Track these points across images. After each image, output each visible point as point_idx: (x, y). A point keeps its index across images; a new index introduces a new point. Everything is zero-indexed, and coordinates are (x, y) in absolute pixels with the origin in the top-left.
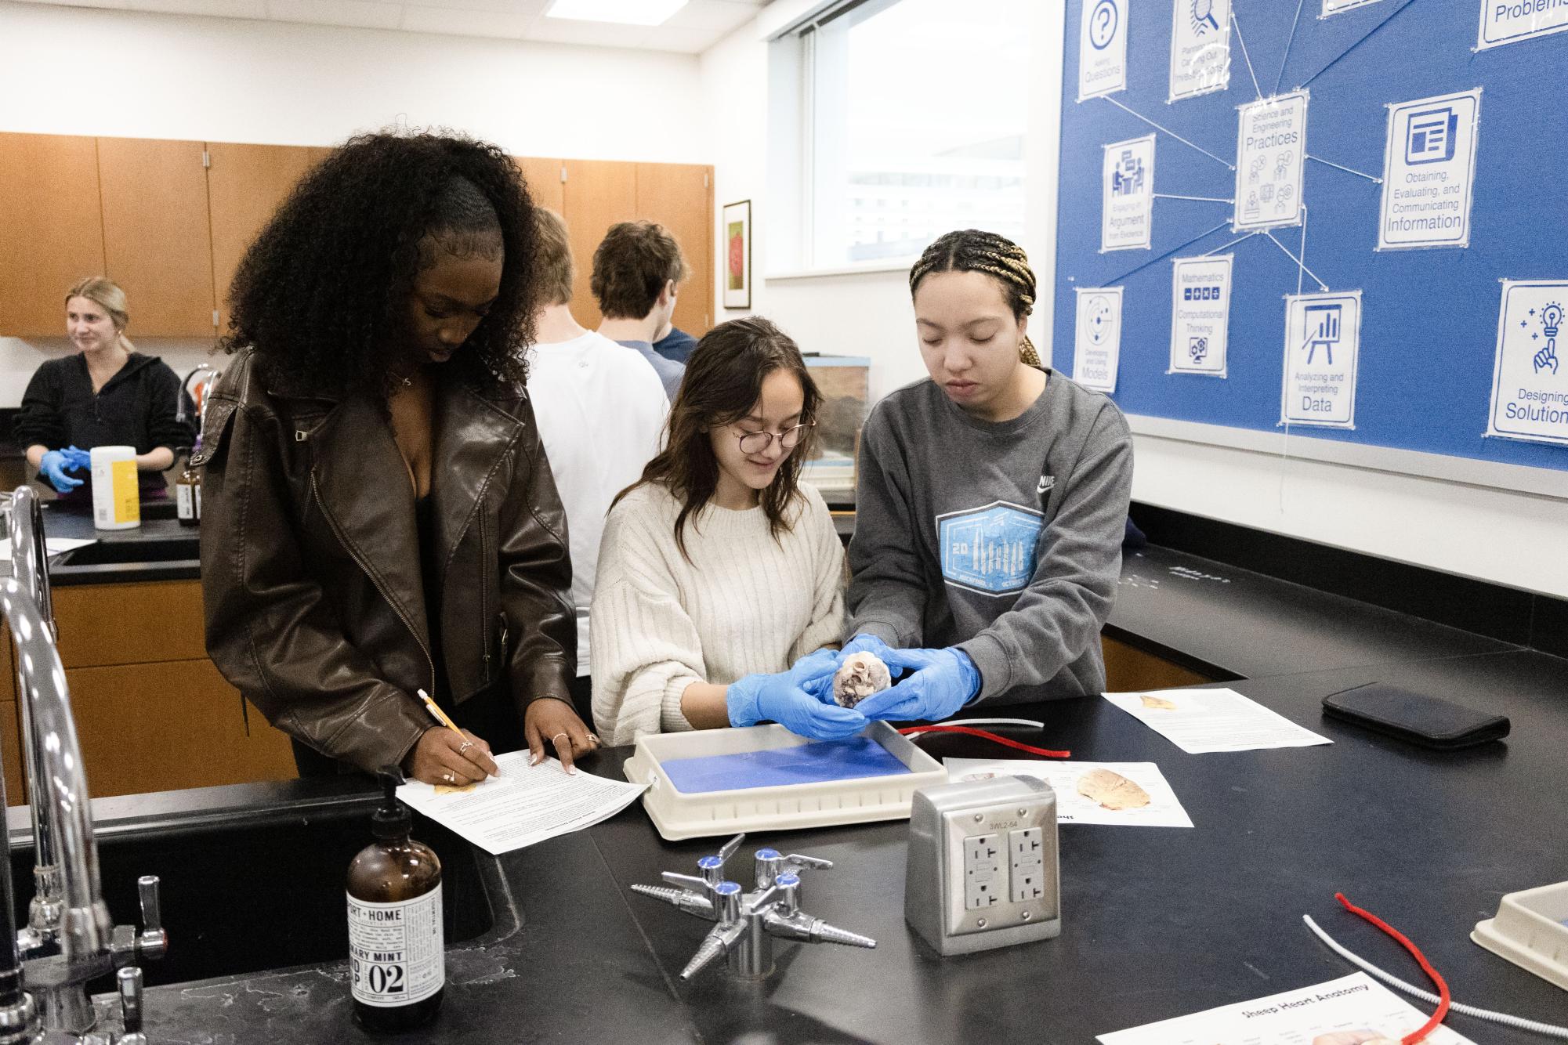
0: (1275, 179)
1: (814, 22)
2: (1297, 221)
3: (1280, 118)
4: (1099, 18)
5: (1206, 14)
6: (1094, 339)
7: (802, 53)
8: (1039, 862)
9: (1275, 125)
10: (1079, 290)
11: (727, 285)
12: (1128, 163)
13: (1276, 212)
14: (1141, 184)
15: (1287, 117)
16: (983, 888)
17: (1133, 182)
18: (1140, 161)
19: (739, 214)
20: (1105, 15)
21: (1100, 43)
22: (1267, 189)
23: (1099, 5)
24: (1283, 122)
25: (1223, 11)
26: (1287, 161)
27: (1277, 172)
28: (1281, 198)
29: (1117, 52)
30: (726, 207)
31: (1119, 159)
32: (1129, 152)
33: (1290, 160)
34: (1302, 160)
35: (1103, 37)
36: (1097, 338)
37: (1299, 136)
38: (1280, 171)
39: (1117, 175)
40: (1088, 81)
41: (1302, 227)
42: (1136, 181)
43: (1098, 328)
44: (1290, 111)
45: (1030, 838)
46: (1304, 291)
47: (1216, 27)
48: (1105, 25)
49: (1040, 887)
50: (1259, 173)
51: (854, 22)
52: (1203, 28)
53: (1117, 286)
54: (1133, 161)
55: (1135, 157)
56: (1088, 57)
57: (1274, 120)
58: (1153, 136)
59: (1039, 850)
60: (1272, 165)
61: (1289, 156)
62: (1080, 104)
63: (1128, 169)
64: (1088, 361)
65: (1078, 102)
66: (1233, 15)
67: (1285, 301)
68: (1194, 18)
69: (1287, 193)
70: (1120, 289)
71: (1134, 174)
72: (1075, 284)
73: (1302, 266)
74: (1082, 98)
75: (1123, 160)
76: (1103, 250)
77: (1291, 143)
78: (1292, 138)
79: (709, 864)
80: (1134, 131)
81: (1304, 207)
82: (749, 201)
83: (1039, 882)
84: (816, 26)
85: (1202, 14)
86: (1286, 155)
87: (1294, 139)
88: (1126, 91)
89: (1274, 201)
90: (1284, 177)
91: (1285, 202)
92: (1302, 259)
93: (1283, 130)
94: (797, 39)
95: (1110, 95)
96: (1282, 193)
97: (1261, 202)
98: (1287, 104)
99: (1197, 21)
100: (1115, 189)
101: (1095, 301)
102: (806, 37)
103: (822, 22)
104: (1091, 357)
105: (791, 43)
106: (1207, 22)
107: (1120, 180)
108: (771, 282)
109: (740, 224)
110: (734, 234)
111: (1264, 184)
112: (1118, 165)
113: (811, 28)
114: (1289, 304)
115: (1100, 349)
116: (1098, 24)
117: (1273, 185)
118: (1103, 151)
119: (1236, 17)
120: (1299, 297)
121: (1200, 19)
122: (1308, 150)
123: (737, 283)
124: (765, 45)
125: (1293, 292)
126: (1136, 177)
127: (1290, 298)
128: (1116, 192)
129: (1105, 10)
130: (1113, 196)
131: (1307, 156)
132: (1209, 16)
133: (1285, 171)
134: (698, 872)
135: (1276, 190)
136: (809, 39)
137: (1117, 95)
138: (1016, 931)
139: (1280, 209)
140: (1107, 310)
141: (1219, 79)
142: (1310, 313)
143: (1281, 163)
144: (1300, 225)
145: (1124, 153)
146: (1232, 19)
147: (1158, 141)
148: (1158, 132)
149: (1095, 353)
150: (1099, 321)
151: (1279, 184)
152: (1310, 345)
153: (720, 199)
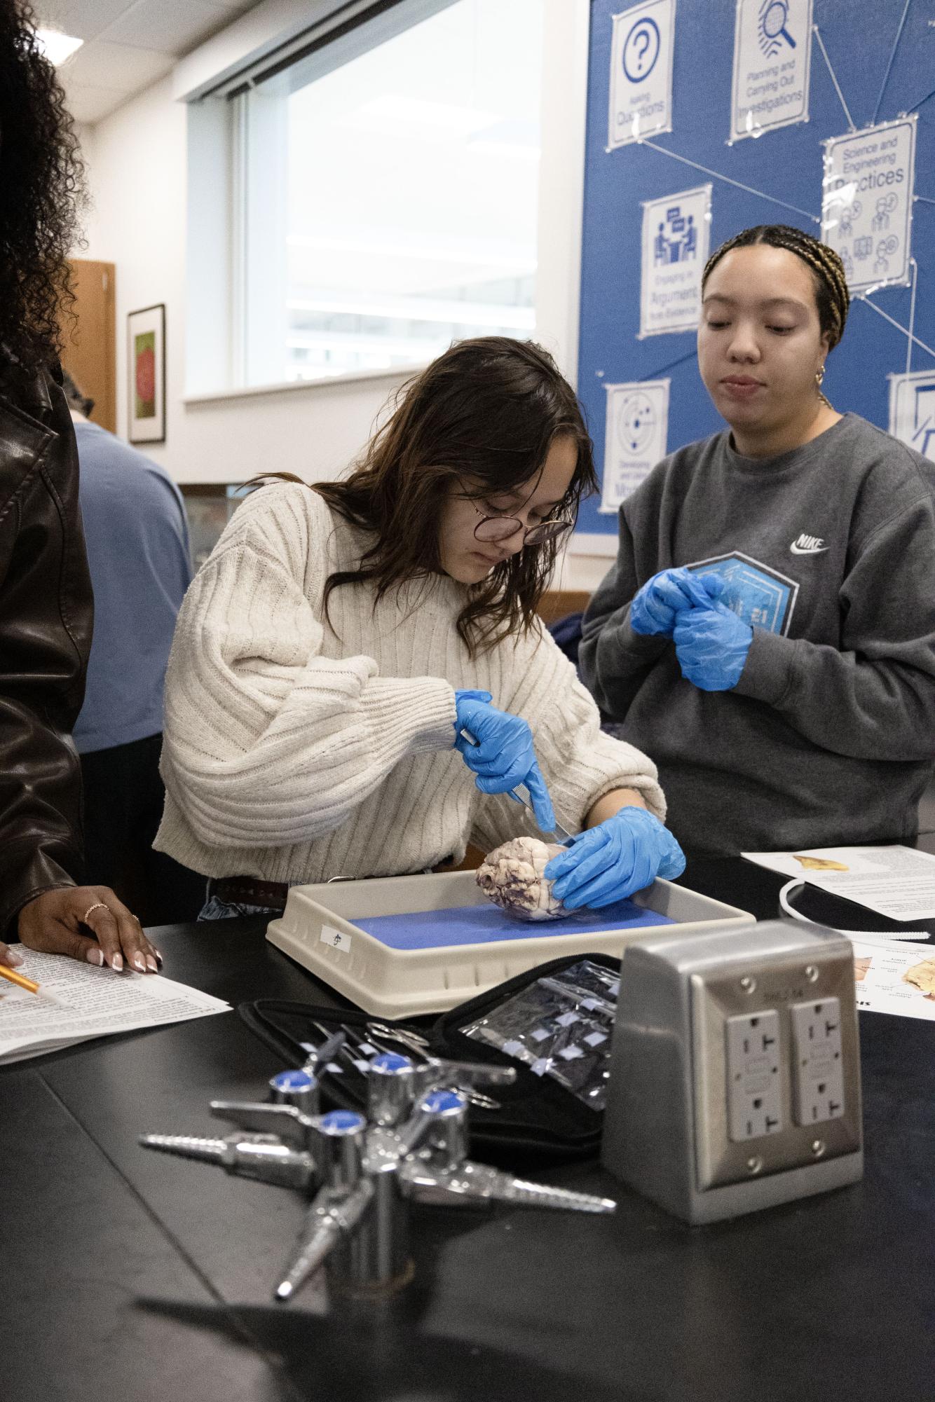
0: (873, 229)
1: (248, 77)
2: (905, 281)
3: (879, 153)
4: (635, 43)
5: (778, 29)
6: (629, 447)
7: (231, 125)
8: (837, 1056)
9: (875, 162)
10: (610, 387)
11: (134, 413)
12: (675, 222)
13: (875, 271)
14: (693, 249)
15: (889, 151)
16: (757, 1104)
17: (681, 247)
18: (691, 220)
19: (151, 322)
20: (642, 39)
21: (636, 74)
22: (863, 243)
23: (634, 28)
24: (884, 158)
25: (801, 25)
26: (889, 206)
27: (877, 220)
28: (881, 254)
29: (660, 85)
30: (131, 314)
31: (663, 219)
32: (677, 209)
33: (894, 204)
34: (911, 204)
35: (640, 67)
36: (634, 445)
37: (905, 174)
38: (881, 219)
39: (660, 240)
40: (621, 124)
41: (911, 287)
42: (686, 245)
43: (636, 433)
44: (893, 143)
45: (823, 1016)
46: (915, 368)
47: (793, 44)
48: (643, 51)
49: (839, 1099)
50: (853, 223)
51: (296, 85)
52: (775, 47)
53: (661, 378)
54: (682, 220)
55: (684, 214)
56: (620, 92)
57: (872, 156)
58: (708, 188)
59: (836, 1035)
60: (869, 212)
61: (892, 200)
62: (611, 154)
63: (675, 230)
64: (624, 476)
65: (608, 150)
66: (816, 28)
67: (889, 382)
68: (763, 35)
69: (890, 246)
70: (666, 383)
71: (684, 237)
72: (606, 379)
73: (910, 335)
74: (612, 146)
75: (669, 219)
76: (643, 335)
77: (895, 182)
78: (896, 177)
79: (293, 1084)
80: (685, 181)
81: (913, 262)
82: (163, 306)
83: (836, 1092)
84: (251, 83)
85: (773, 28)
86: (888, 199)
87: (899, 178)
88: (672, 133)
89: (872, 258)
90: (887, 227)
91: (887, 257)
92: (911, 327)
93: (885, 168)
94: (223, 102)
95: (652, 140)
96: (883, 247)
97: (855, 260)
98: (888, 136)
99: (766, 39)
100: (657, 257)
101: (632, 400)
102: (236, 100)
103: (259, 79)
104: (626, 470)
105: (215, 108)
106: (781, 39)
107: (665, 245)
108: (194, 406)
109: (151, 336)
110: (143, 348)
111: (860, 236)
112: (661, 227)
113: (245, 88)
114: (894, 386)
115: (638, 459)
116: (633, 52)
117: (870, 238)
118: (641, 210)
119: (820, 30)
120: (908, 375)
121: (770, 37)
122: (916, 192)
123: (147, 409)
124: (183, 108)
125: (902, 370)
126: (686, 240)
127: (895, 379)
128: (659, 261)
129: (644, 33)
130: (655, 265)
131: (916, 198)
132: (783, 31)
133: (888, 217)
134: (274, 1097)
135: (875, 244)
136: (239, 104)
137: (660, 139)
138: (800, 1174)
139: (881, 268)
140: (648, 410)
141: (796, 111)
142: (922, 395)
143: (881, 209)
144: (908, 285)
145: (670, 211)
146: (814, 33)
147: (715, 193)
148: (716, 182)
149: (633, 465)
150: (637, 424)
151: (878, 236)
152: (922, 436)
153: (125, 302)
